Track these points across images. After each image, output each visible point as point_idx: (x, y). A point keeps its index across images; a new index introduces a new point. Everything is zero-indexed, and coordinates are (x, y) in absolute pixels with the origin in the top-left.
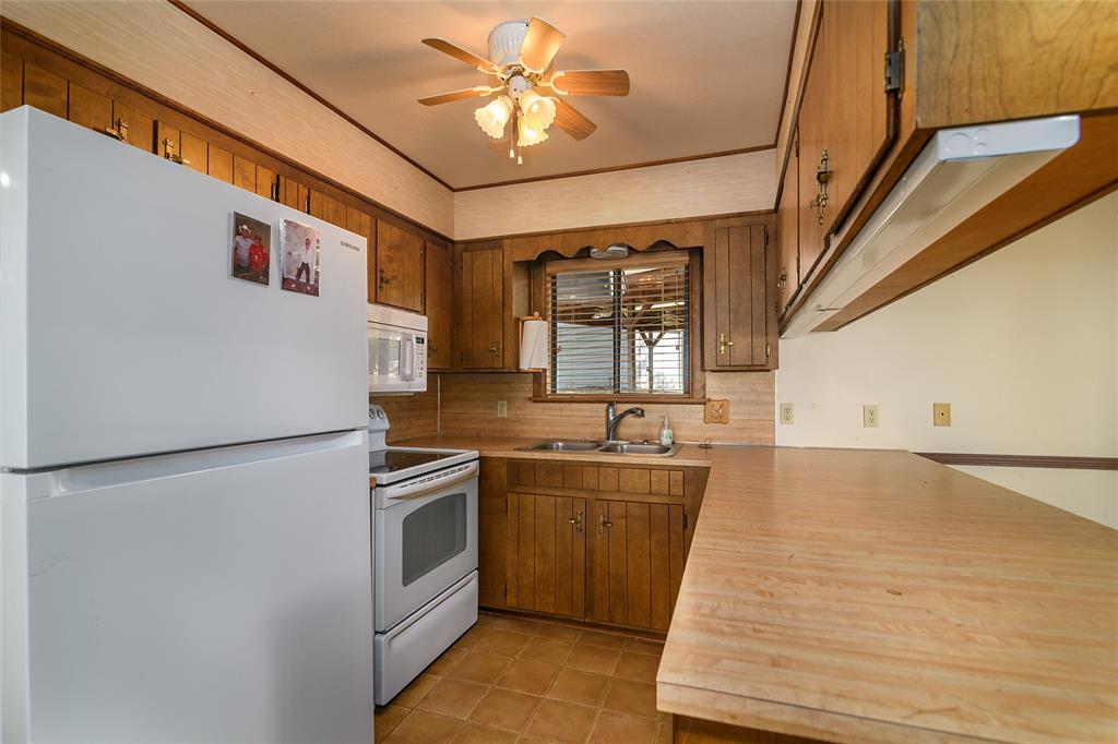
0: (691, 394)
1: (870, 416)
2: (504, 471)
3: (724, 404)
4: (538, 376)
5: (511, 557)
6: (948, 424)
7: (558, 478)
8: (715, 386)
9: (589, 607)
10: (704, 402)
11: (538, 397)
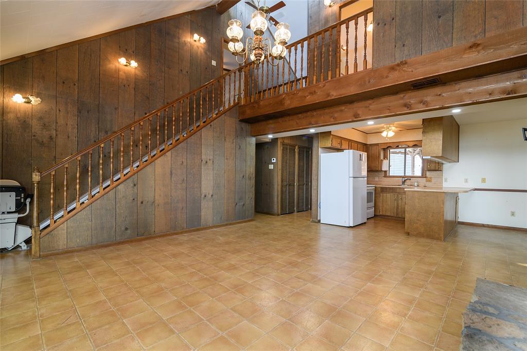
0: (423, 176)
1: (466, 181)
2: (380, 189)
3: (431, 178)
4: (385, 172)
5: (381, 205)
6: (485, 182)
7: (391, 191)
8: (428, 174)
9: (397, 214)
10: (426, 177)
11: (386, 176)
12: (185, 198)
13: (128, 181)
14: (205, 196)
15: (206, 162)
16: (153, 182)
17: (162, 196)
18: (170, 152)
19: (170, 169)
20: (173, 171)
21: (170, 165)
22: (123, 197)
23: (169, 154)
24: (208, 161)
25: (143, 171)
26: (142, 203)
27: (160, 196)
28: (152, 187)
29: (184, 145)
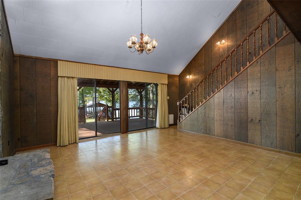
12: (234, 119)
13: (202, 106)
14: (252, 120)
15: (253, 93)
16: (213, 107)
17: (218, 115)
18: (223, 89)
19: (223, 100)
20: (225, 101)
21: (223, 97)
22: (201, 113)
23: (222, 90)
24: (255, 92)
25: (208, 101)
26: (208, 117)
27: (217, 115)
28: (213, 110)
29: (232, 83)
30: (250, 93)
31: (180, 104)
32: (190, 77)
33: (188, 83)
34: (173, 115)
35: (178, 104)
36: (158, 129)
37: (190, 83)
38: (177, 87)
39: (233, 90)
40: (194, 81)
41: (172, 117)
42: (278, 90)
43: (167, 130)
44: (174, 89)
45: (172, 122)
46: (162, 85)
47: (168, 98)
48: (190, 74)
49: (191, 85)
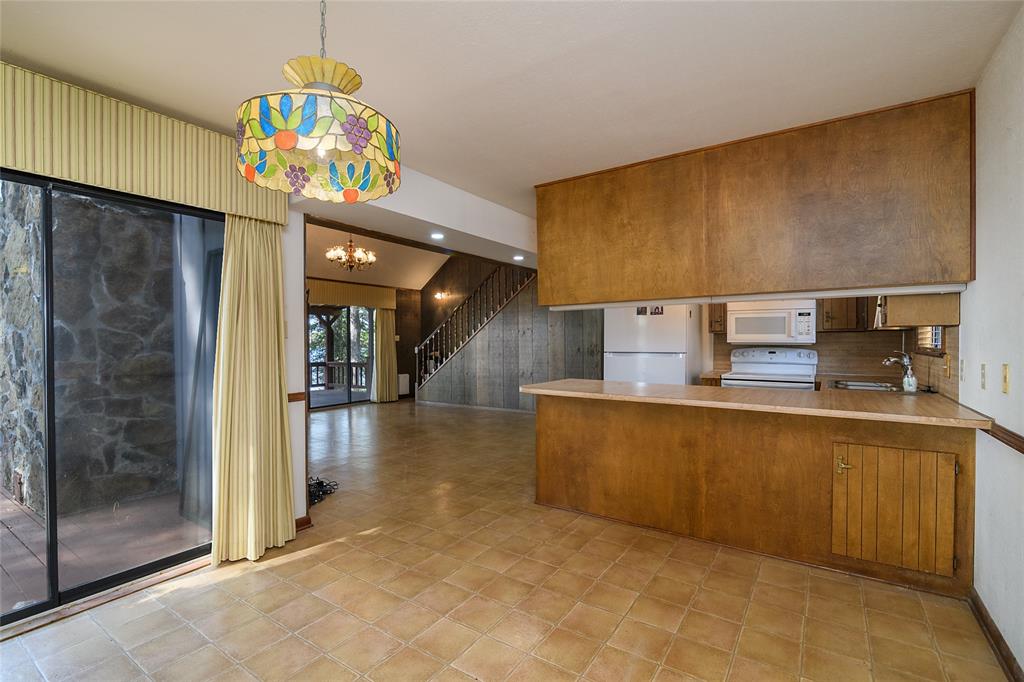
1: (983, 376)
8: (947, 340)
10: (942, 354)
12: (502, 373)
13: (457, 354)
14: (523, 373)
15: (524, 333)
16: (475, 356)
17: (482, 369)
19: (488, 343)
20: (491, 345)
21: (488, 338)
22: (456, 367)
23: (487, 328)
25: (467, 345)
26: (467, 374)
27: (480, 369)
28: (474, 360)
29: (500, 315)
30: (521, 333)
31: (420, 351)
32: (441, 297)
33: (440, 309)
34: (407, 376)
35: (416, 352)
36: (376, 406)
37: (443, 309)
38: (416, 315)
39: (501, 328)
40: (451, 305)
41: (405, 379)
42: (550, 329)
43: (394, 405)
44: (413, 321)
45: (404, 389)
46: (385, 312)
47: (398, 338)
48: (443, 290)
49: (445, 313)
